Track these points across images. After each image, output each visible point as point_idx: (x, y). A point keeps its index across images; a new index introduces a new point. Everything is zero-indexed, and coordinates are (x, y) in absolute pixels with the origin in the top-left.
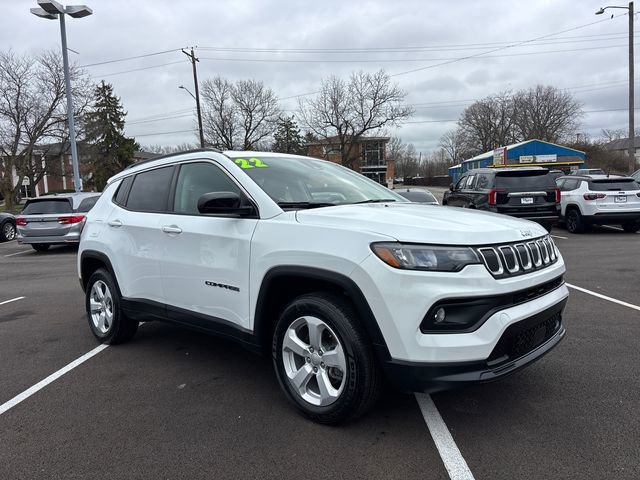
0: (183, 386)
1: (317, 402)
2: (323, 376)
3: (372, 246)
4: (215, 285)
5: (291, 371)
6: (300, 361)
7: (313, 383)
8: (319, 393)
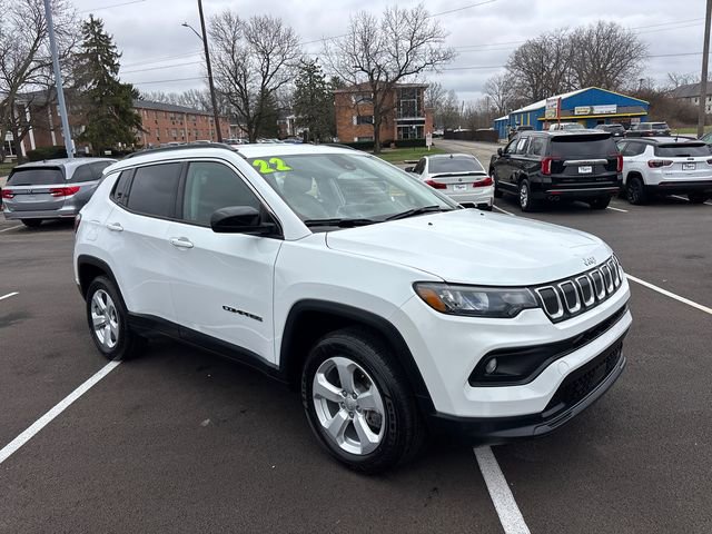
0: (207, 422)
1: (357, 451)
2: (361, 421)
3: (415, 285)
4: (234, 310)
5: (325, 419)
6: (334, 408)
7: (351, 431)
8: (359, 440)
